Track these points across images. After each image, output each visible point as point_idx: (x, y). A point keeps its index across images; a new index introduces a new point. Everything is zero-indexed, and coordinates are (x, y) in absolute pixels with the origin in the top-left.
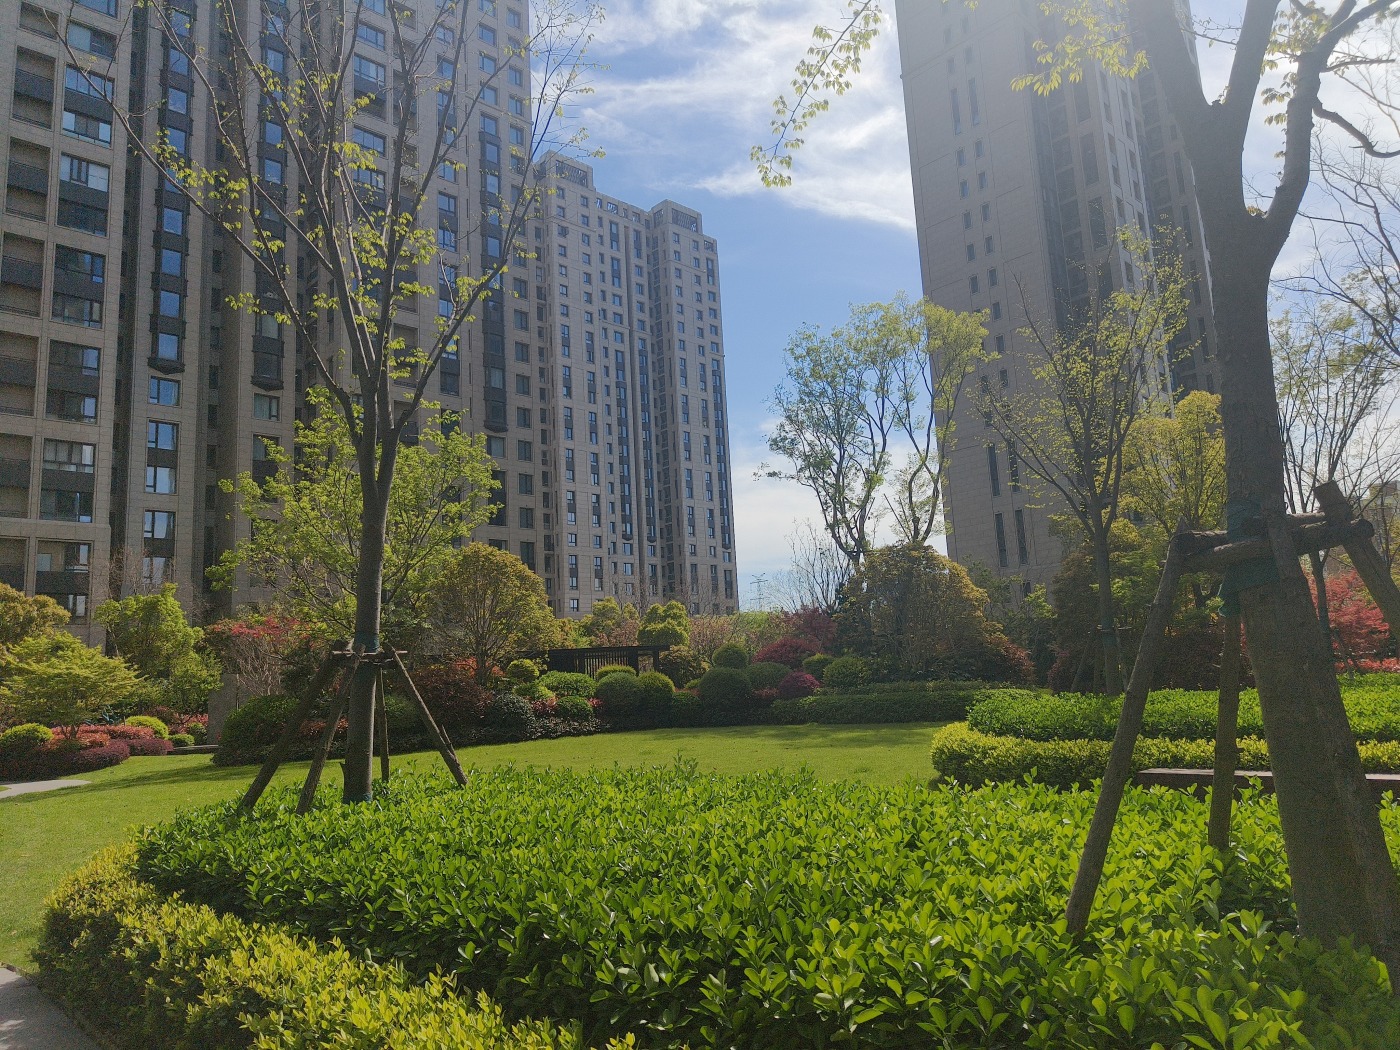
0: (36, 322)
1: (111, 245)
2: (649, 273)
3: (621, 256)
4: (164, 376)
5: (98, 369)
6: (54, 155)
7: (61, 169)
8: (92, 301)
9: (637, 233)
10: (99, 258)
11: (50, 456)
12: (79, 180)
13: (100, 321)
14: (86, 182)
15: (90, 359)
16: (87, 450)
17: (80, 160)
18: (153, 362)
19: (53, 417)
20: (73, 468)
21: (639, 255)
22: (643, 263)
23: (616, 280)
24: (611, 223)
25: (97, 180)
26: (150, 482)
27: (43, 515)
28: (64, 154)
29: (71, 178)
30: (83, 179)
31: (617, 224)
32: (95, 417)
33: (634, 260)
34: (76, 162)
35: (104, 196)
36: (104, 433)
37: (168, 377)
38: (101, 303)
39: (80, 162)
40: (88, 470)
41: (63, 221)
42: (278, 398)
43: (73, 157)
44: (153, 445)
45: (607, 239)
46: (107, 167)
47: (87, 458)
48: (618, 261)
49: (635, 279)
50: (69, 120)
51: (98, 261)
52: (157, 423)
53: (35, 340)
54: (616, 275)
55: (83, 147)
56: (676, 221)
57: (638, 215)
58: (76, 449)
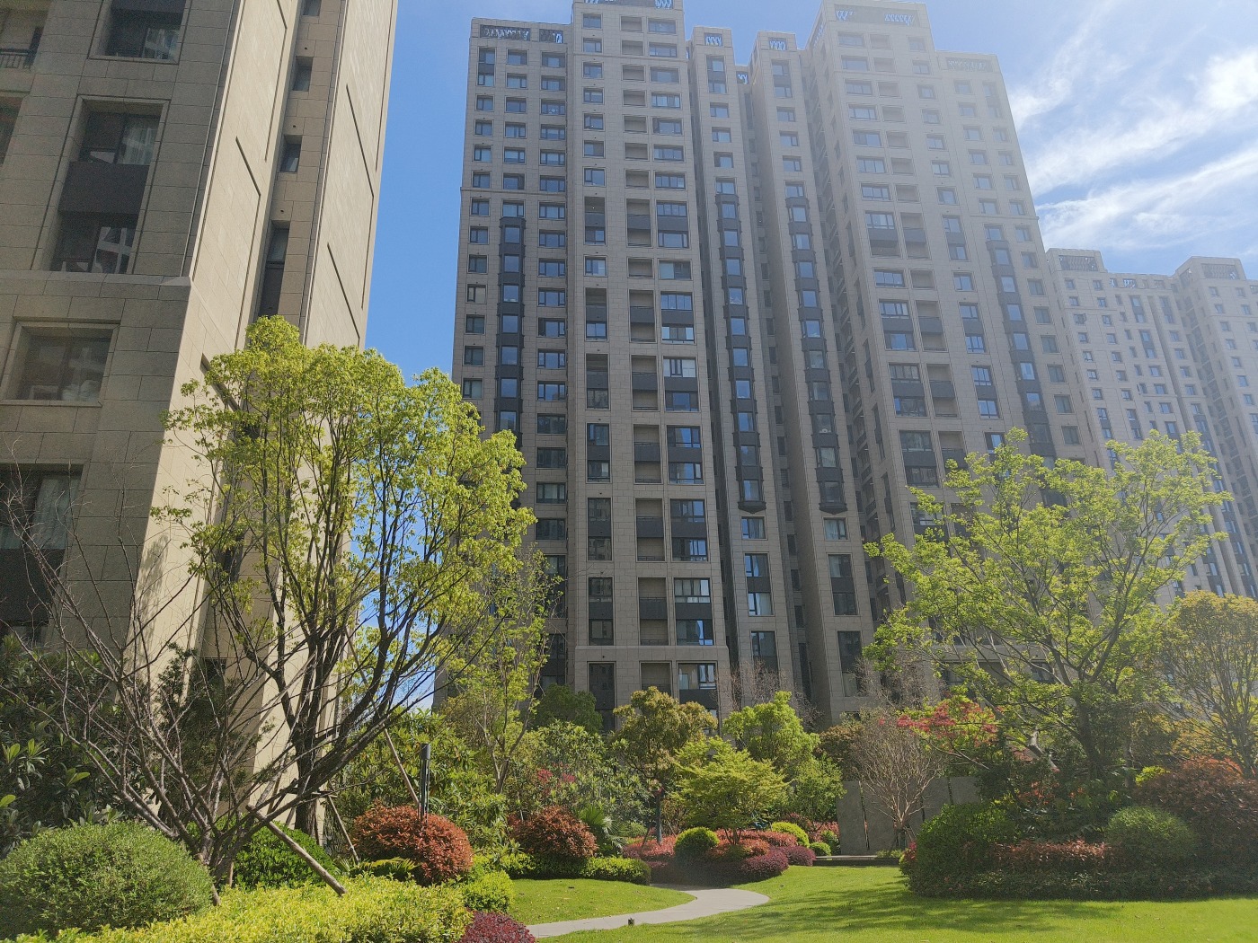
0: (660, 487)
1: (702, 418)
2: (1188, 336)
3: (1150, 326)
4: (751, 515)
5: (704, 516)
6: (659, 360)
7: (665, 369)
8: (694, 464)
9: (1165, 300)
10: (695, 429)
11: (679, 592)
12: (676, 374)
13: (702, 478)
14: (681, 374)
15: (698, 510)
16: (704, 584)
17: (676, 359)
18: (743, 505)
19: (677, 560)
20: (696, 600)
21: (1171, 320)
22: (1178, 327)
23: (1150, 352)
24: (1131, 298)
25: (688, 370)
26: (752, 607)
27: (679, 641)
28: (665, 358)
29: (671, 374)
30: (679, 373)
31: (1138, 297)
32: (707, 556)
33: (1166, 327)
34: (673, 361)
35: (694, 381)
36: (713, 567)
37: (754, 515)
38: (701, 463)
39: (676, 360)
40: (706, 600)
41: (670, 406)
42: (844, 520)
43: (670, 358)
44: (750, 575)
45: (1130, 314)
46: (694, 359)
47: (705, 592)
48: (1148, 332)
49: (1172, 345)
50: (665, 332)
51: (695, 431)
52: (751, 555)
53: (660, 501)
54: (1149, 346)
55: (678, 349)
56: (1208, 275)
57: (1161, 282)
58: (696, 583)
